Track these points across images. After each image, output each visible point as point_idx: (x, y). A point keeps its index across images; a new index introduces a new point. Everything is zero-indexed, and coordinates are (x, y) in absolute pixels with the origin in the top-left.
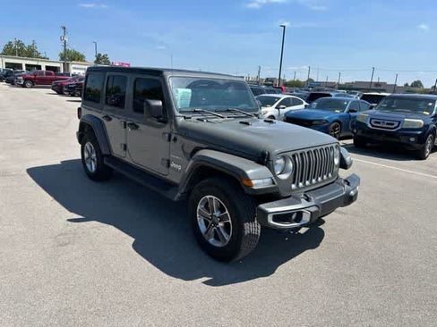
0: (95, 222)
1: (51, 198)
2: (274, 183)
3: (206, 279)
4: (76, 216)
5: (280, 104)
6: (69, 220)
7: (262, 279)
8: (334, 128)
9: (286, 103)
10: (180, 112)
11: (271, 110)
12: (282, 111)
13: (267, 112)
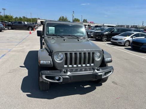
0: (25, 68)
2: (51, 63)
3: (29, 93)
4: (24, 65)
5: (134, 36)
9: (137, 35)
10: (47, 35)
11: (128, 38)
12: (134, 38)
13: (126, 39)
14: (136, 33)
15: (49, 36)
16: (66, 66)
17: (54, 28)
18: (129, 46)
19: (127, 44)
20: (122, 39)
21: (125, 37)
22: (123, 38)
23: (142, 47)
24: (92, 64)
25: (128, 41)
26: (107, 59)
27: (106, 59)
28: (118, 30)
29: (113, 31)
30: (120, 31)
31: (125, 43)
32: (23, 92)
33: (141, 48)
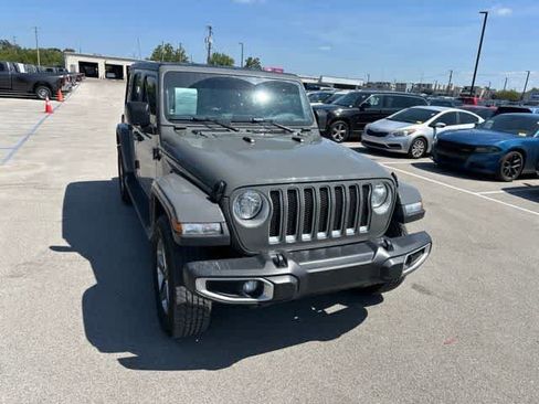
0: (76, 254)
1: (61, 218)
2: (222, 232)
3: (129, 355)
4: (64, 243)
5: (438, 120)
6: (52, 248)
7: (203, 372)
8: (511, 160)
9: (449, 119)
10: (170, 120)
11: (422, 129)
12: (439, 130)
13: (414, 131)
14: (445, 110)
15: (178, 125)
16: (273, 240)
17: (195, 91)
18: (423, 156)
19: (419, 148)
20: (401, 134)
21: (412, 127)
22: (406, 127)
23: (472, 159)
24: (363, 229)
25: (422, 139)
26: (410, 208)
27: (407, 207)
28: (384, 100)
29: (368, 105)
30: (389, 104)
31: (412, 147)
32: (102, 350)
33: (466, 165)
